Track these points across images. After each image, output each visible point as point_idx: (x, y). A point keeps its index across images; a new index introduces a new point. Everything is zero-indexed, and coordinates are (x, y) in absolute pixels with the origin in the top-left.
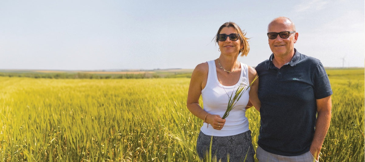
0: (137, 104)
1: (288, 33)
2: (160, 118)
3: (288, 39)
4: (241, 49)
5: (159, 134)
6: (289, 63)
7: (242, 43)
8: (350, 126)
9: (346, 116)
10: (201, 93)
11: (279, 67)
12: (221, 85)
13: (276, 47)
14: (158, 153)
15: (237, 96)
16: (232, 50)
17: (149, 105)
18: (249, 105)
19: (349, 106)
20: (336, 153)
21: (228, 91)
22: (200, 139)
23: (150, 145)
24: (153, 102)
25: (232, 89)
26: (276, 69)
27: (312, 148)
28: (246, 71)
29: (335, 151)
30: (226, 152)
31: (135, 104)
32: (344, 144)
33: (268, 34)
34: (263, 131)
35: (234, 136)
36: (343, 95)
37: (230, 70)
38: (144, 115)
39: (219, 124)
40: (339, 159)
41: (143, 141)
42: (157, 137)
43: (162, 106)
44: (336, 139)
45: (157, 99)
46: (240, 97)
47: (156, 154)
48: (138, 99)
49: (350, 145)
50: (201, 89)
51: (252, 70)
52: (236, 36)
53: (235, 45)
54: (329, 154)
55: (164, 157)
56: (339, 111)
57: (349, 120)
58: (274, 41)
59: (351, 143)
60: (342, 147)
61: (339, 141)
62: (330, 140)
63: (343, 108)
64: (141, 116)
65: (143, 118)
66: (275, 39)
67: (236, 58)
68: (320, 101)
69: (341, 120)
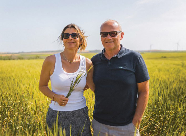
0: (5, 81)
1: (115, 32)
2: (24, 93)
3: (116, 37)
4: (80, 45)
5: (23, 106)
6: (117, 56)
7: (81, 40)
8: (183, 100)
9: (180, 91)
10: (50, 78)
11: (109, 59)
12: (65, 72)
13: (106, 43)
14: (23, 123)
15: (77, 81)
16: (73, 46)
17: (15, 82)
18: (86, 87)
19: (182, 83)
20: (171, 123)
21: (70, 77)
22: (49, 113)
23: (15, 116)
24: (18, 80)
25: (74, 75)
26: (107, 60)
27: (134, 120)
28: (84, 61)
29: (171, 121)
30: (69, 123)
31: (3, 82)
32: (178, 115)
33: (101, 33)
34: (96, 107)
35: (75, 111)
36: (178, 74)
37: (72, 61)
38: (11, 90)
39: (63, 102)
40: (174, 127)
41: (10, 112)
42: (21, 109)
43: (25, 83)
44: (171, 111)
45: (22, 77)
46: (79, 81)
47: (21, 124)
48: (6, 77)
49: (183, 116)
50: (50, 75)
51: (88, 61)
52: (76, 35)
53: (76, 42)
54: (165, 124)
55: (27, 126)
56: (174, 87)
57: (182, 95)
58: (106, 39)
59: (184, 114)
60: (177, 117)
61: (174, 112)
62: (166, 111)
63: (177, 85)
64: (8, 92)
65: (10, 93)
66: (106, 37)
67: (76, 51)
68: (140, 84)
69: (176, 95)
